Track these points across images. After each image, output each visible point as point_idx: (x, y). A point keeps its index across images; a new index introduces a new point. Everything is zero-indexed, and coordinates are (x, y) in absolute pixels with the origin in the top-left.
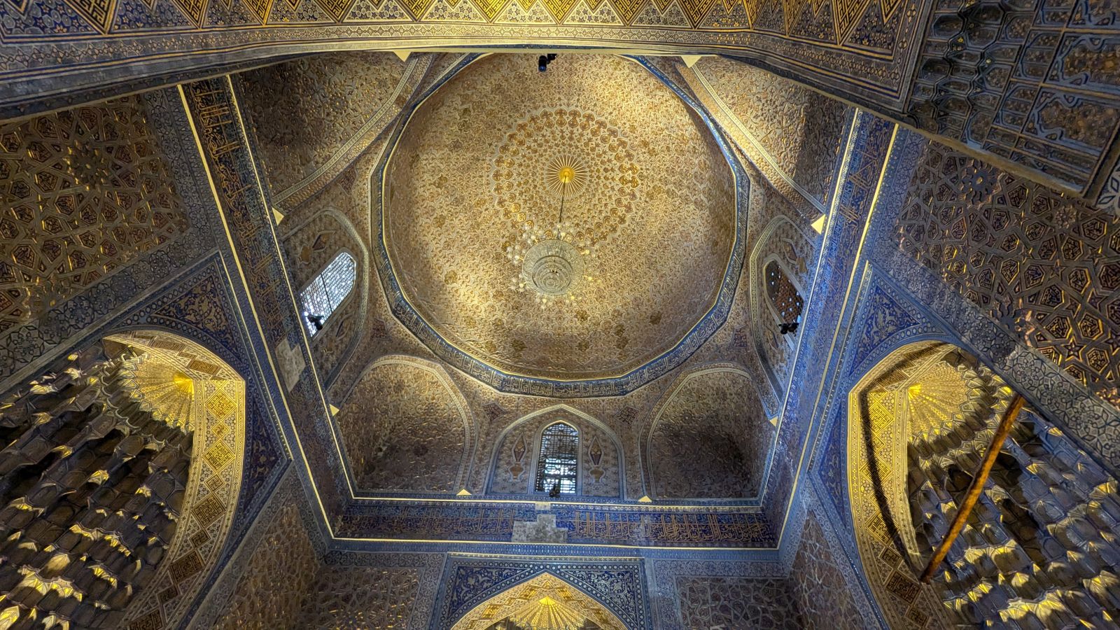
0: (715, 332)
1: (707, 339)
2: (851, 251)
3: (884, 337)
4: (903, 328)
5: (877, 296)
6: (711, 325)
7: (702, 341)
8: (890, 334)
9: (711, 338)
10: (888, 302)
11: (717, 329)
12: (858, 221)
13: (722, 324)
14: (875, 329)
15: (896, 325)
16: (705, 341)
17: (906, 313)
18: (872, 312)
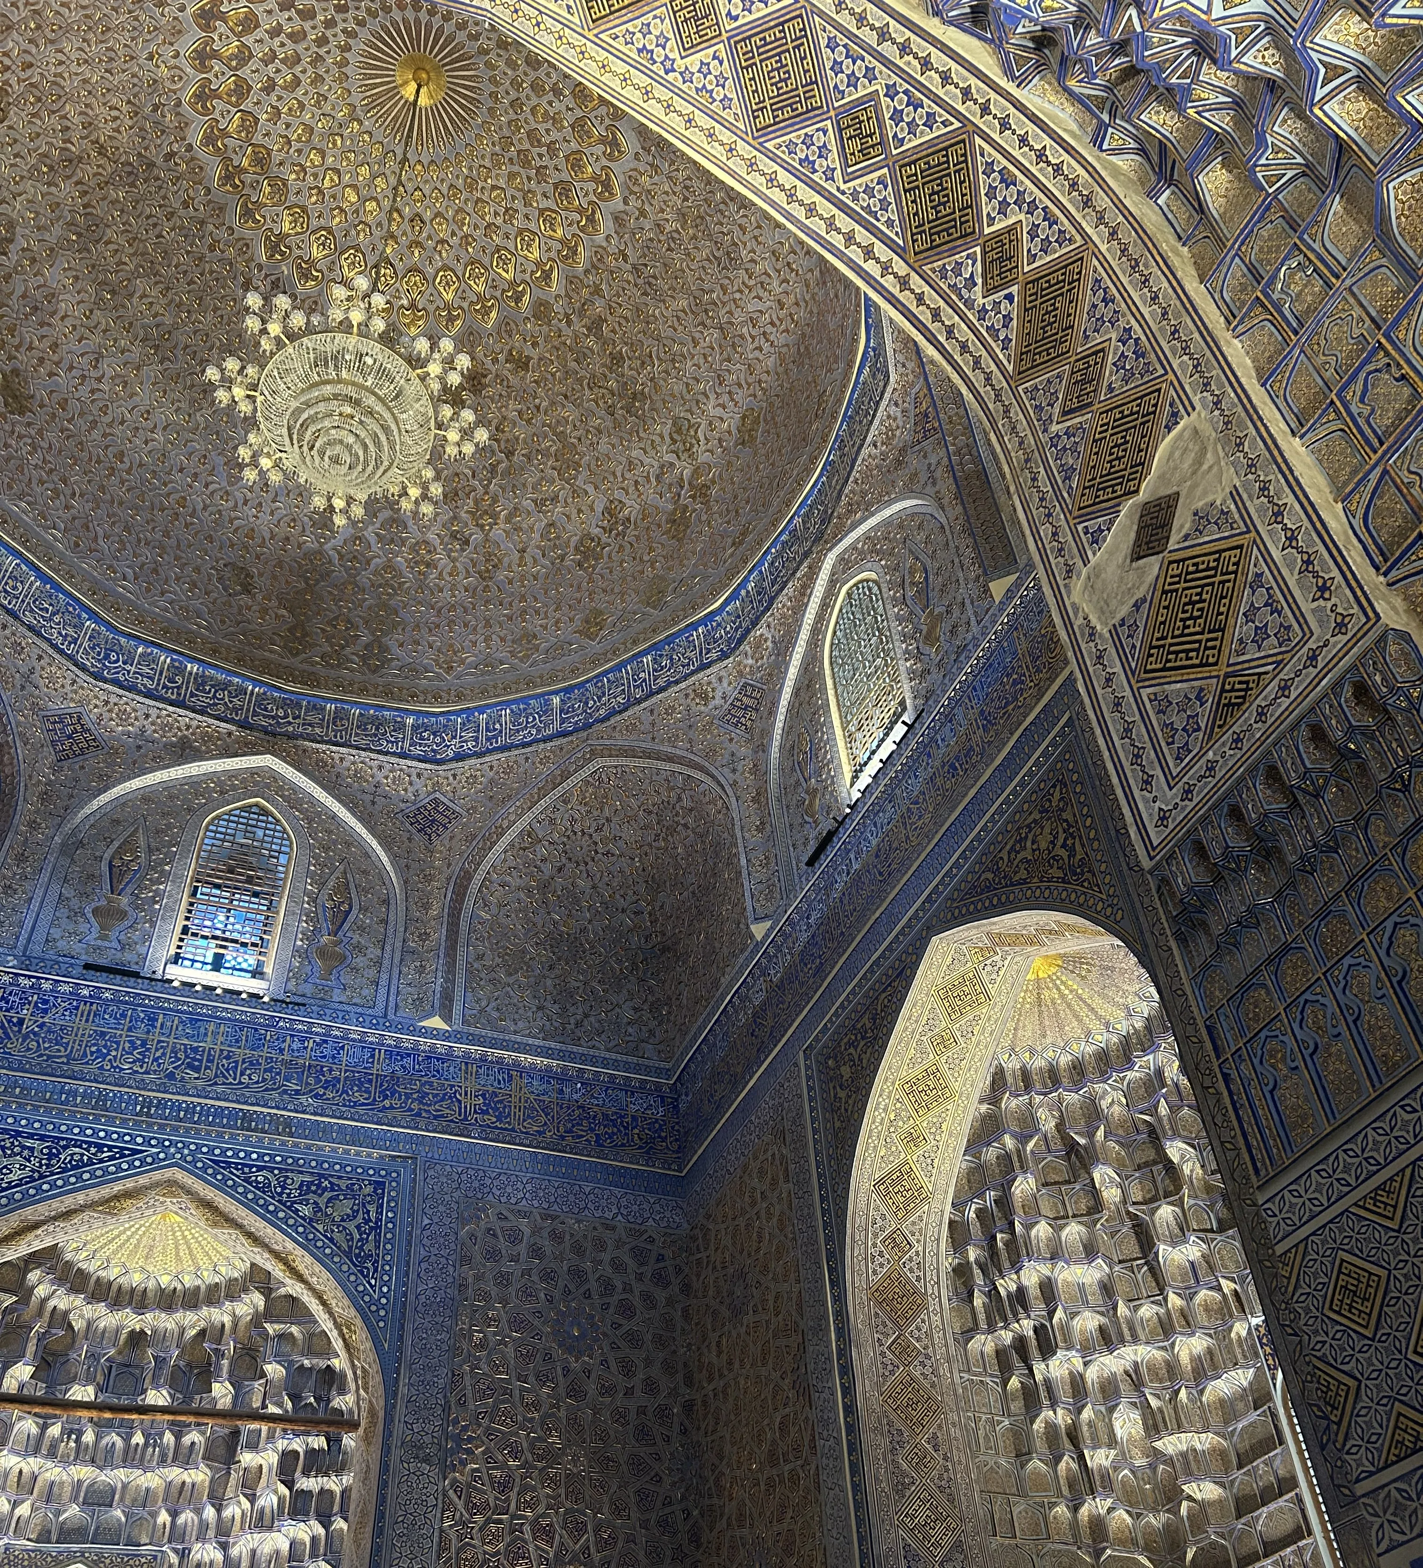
0: (61, 652)
1: (39, 634)
2: (419, 1115)
3: (320, 1227)
4: (355, 1265)
5: (369, 1190)
6: (71, 631)
7: (29, 618)
8: (331, 1240)
9: (45, 646)
10: (373, 1215)
11: (70, 658)
12: (466, 1119)
13: (83, 668)
14: (322, 1201)
15: (350, 1247)
16: (30, 628)
17: (377, 1261)
18: (343, 1184)
